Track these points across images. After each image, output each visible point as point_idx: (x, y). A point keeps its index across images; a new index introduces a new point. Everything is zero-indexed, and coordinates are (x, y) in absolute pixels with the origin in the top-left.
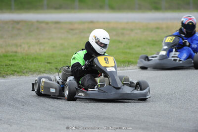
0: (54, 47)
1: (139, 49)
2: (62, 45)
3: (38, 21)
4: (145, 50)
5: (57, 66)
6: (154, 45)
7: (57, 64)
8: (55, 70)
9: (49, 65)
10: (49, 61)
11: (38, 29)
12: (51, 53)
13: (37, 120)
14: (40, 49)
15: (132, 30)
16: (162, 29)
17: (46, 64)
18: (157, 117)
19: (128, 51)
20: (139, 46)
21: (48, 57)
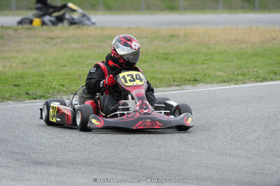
0: (24, 63)
2: (36, 60)
6: (166, 59)
9: (16, 88)
10: (16, 83)
12: (20, 71)
14: (4, 66)
16: (178, 36)
18: (168, 161)
21: (16, 77)
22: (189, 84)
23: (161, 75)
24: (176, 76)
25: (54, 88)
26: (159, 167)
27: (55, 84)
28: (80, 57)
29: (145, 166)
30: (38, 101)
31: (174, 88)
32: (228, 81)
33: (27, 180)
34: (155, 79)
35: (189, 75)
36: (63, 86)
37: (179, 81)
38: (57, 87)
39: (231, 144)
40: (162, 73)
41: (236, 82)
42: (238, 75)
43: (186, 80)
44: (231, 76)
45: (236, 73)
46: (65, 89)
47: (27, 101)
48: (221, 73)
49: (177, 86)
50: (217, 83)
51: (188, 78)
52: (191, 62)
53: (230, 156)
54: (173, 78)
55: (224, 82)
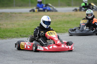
1: (61, 25)
3: (11, 13)
4: (64, 26)
5: (21, 34)
7: (21, 33)
8: (20, 36)
11: (11, 16)
13: (11, 61)
15: (57, 16)
17: (15, 33)
19: (55, 26)
20: (61, 24)
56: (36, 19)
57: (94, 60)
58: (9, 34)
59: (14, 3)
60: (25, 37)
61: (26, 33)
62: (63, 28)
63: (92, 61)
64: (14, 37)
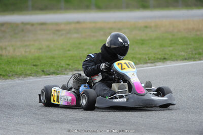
0: (40, 49)
2: (48, 46)
3: (23, 23)
4: (133, 49)
5: (43, 68)
6: (142, 44)
7: (43, 67)
8: (41, 73)
9: (35, 67)
10: (35, 64)
11: (23, 31)
12: (37, 55)
13: (24, 124)
14: (26, 52)
16: (150, 27)
17: (32, 67)
18: (148, 118)
21: (35, 59)
22: (160, 62)
23: (139, 56)
24: (150, 56)
25: (63, 67)
26: (142, 122)
27: (63, 64)
28: (80, 44)
29: (131, 122)
30: (51, 76)
31: (149, 65)
32: (189, 59)
33: (46, 133)
34: (135, 58)
35: (160, 55)
36: (68, 65)
37: (152, 60)
38: (64, 65)
39: (193, 104)
40: (140, 54)
41: (194, 59)
42: (195, 54)
43: (158, 59)
44: (191, 55)
45: (194, 53)
46: (70, 67)
47: (43, 76)
48: (183, 53)
49: (152, 63)
50: (181, 60)
51: (159, 57)
52: (161, 46)
53: (193, 113)
54: (148, 57)
55: (186, 59)
56: (75, 35)
57: (197, 122)
58: (20, 68)
59: (30, 3)
60: (53, 73)
61: (55, 66)
62: (132, 56)
63: (192, 124)
64: (30, 75)
